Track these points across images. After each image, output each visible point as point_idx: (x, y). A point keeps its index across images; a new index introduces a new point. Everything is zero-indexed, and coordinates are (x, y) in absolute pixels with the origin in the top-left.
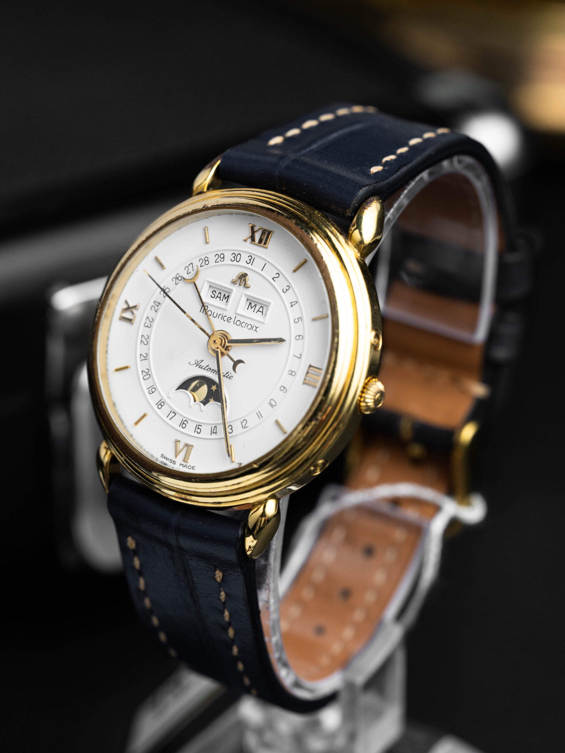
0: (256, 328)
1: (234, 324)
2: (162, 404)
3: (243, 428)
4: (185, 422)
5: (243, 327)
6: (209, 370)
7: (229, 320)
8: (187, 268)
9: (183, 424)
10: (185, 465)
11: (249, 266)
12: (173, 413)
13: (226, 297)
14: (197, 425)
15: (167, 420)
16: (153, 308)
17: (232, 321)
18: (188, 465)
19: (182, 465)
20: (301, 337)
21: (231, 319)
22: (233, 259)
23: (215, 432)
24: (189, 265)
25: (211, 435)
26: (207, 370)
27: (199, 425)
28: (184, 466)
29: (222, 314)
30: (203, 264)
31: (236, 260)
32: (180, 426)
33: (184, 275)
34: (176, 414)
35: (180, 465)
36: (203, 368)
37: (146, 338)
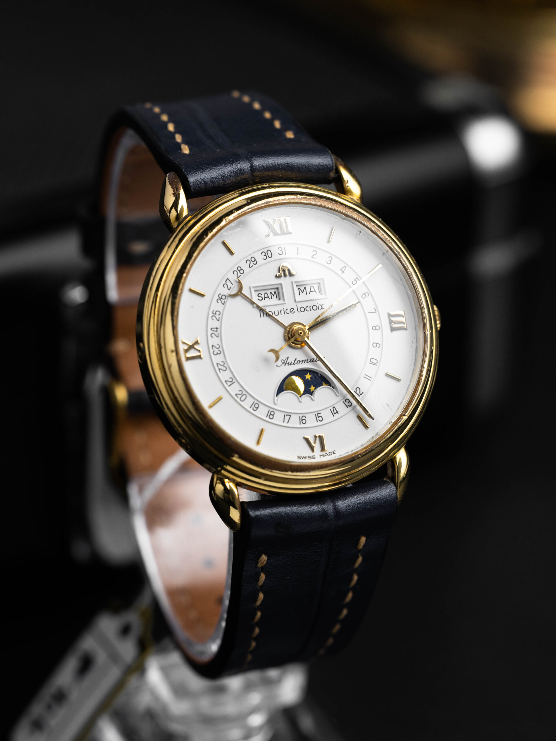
0: (322, 306)
1: (299, 312)
2: (272, 413)
3: (360, 396)
4: (304, 418)
5: (309, 311)
6: (298, 362)
7: (292, 311)
8: (225, 286)
9: (302, 420)
10: (325, 454)
11: (284, 256)
12: (288, 416)
13: (273, 294)
14: (316, 415)
15: (285, 424)
16: (213, 335)
17: (295, 310)
18: (327, 452)
19: (322, 456)
20: (367, 294)
21: (294, 309)
22: (265, 257)
23: (335, 412)
24: (226, 282)
25: (334, 416)
27: (318, 414)
29: (283, 309)
30: (239, 274)
31: (268, 256)
32: (300, 424)
33: (226, 292)
34: (290, 416)
35: (320, 457)
36: (292, 363)
37: (222, 364)
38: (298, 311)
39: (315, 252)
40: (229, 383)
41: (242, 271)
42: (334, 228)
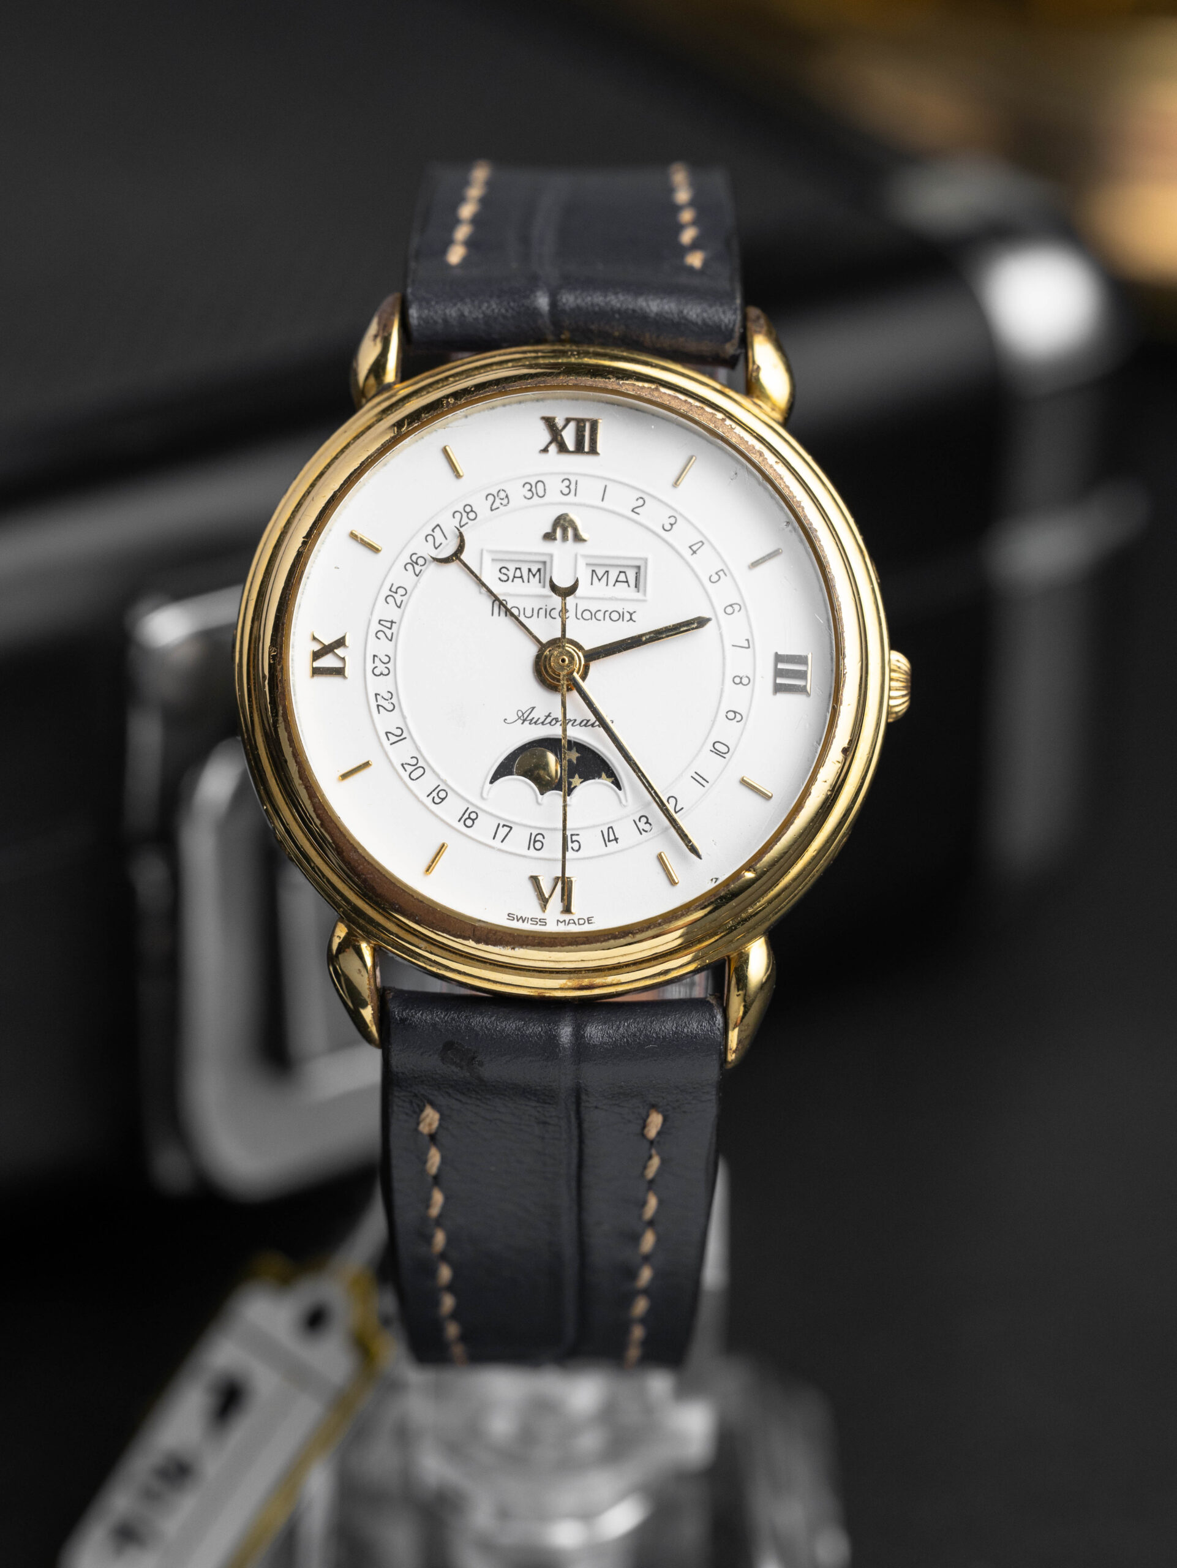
0: (631, 614)
1: (579, 619)
2: (473, 816)
4: (539, 838)
5: (600, 620)
6: (554, 722)
8: (430, 538)
9: (535, 841)
10: (570, 920)
11: (571, 497)
12: (505, 827)
13: (534, 573)
15: (496, 843)
16: (380, 635)
17: (571, 613)
18: (575, 917)
19: (561, 922)
20: (737, 607)
22: (529, 495)
23: (612, 837)
24: (433, 531)
25: (606, 846)
26: (550, 723)
27: (572, 835)
28: (569, 923)
29: (544, 608)
30: (464, 520)
31: (537, 494)
32: (529, 848)
33: (428, 551)
34: (511, 828)
35: (558, 925)
36: (540, 721)
37: (388, 696)
38: (576, 617)
39: (641, 502)
40: (393, 739)
41: (472, 515)
42: (694, 458)
